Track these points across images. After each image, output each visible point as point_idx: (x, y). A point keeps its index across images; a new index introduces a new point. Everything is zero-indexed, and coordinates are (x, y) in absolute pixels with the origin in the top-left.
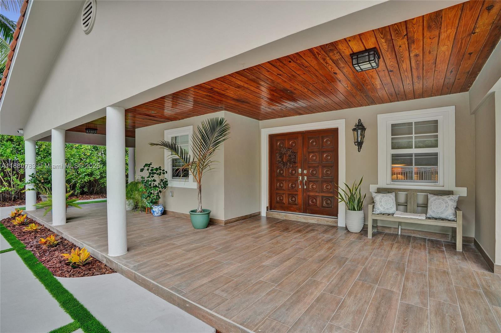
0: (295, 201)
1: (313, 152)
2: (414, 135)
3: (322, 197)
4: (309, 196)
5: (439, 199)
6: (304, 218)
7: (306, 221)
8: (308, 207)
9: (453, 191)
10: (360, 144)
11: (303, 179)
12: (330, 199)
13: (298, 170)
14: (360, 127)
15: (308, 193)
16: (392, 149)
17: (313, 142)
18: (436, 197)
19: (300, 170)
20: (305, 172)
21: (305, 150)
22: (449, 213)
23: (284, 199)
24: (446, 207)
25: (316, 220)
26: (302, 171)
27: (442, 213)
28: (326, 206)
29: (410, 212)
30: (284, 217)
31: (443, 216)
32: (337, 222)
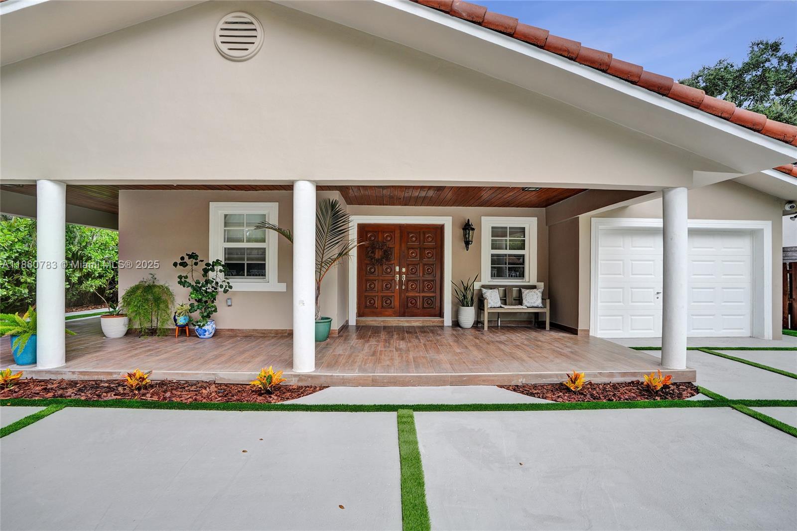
0: (390, 304)
1: (412, 248)
2: (508, 238)
3: (423, 297)
4: (408, 297)
5: (531, 292)
6: (407, 321)
7: (410, 325)
8: (406, 310)
9: (536, 286)
10: (467, 243)
11: (400, 278)
12: (432, 299)
13: (395, 267)
14: (467, 227)
15: (407, 294)
16: (492, 249)
17: (412, 237)
18: (528, 291)
19: (397, 269)
20: (404, 270)
21: (403, 245)
22: (538, 302)
23: (376, 302)
24: (537, 297)
25: (421, 322)
26: (400, 269)
27: (534, 303)
28: (428, 306)
29: (509, 305)
30: (382, 323)
31: (535, 305)
32: (443, 322)
